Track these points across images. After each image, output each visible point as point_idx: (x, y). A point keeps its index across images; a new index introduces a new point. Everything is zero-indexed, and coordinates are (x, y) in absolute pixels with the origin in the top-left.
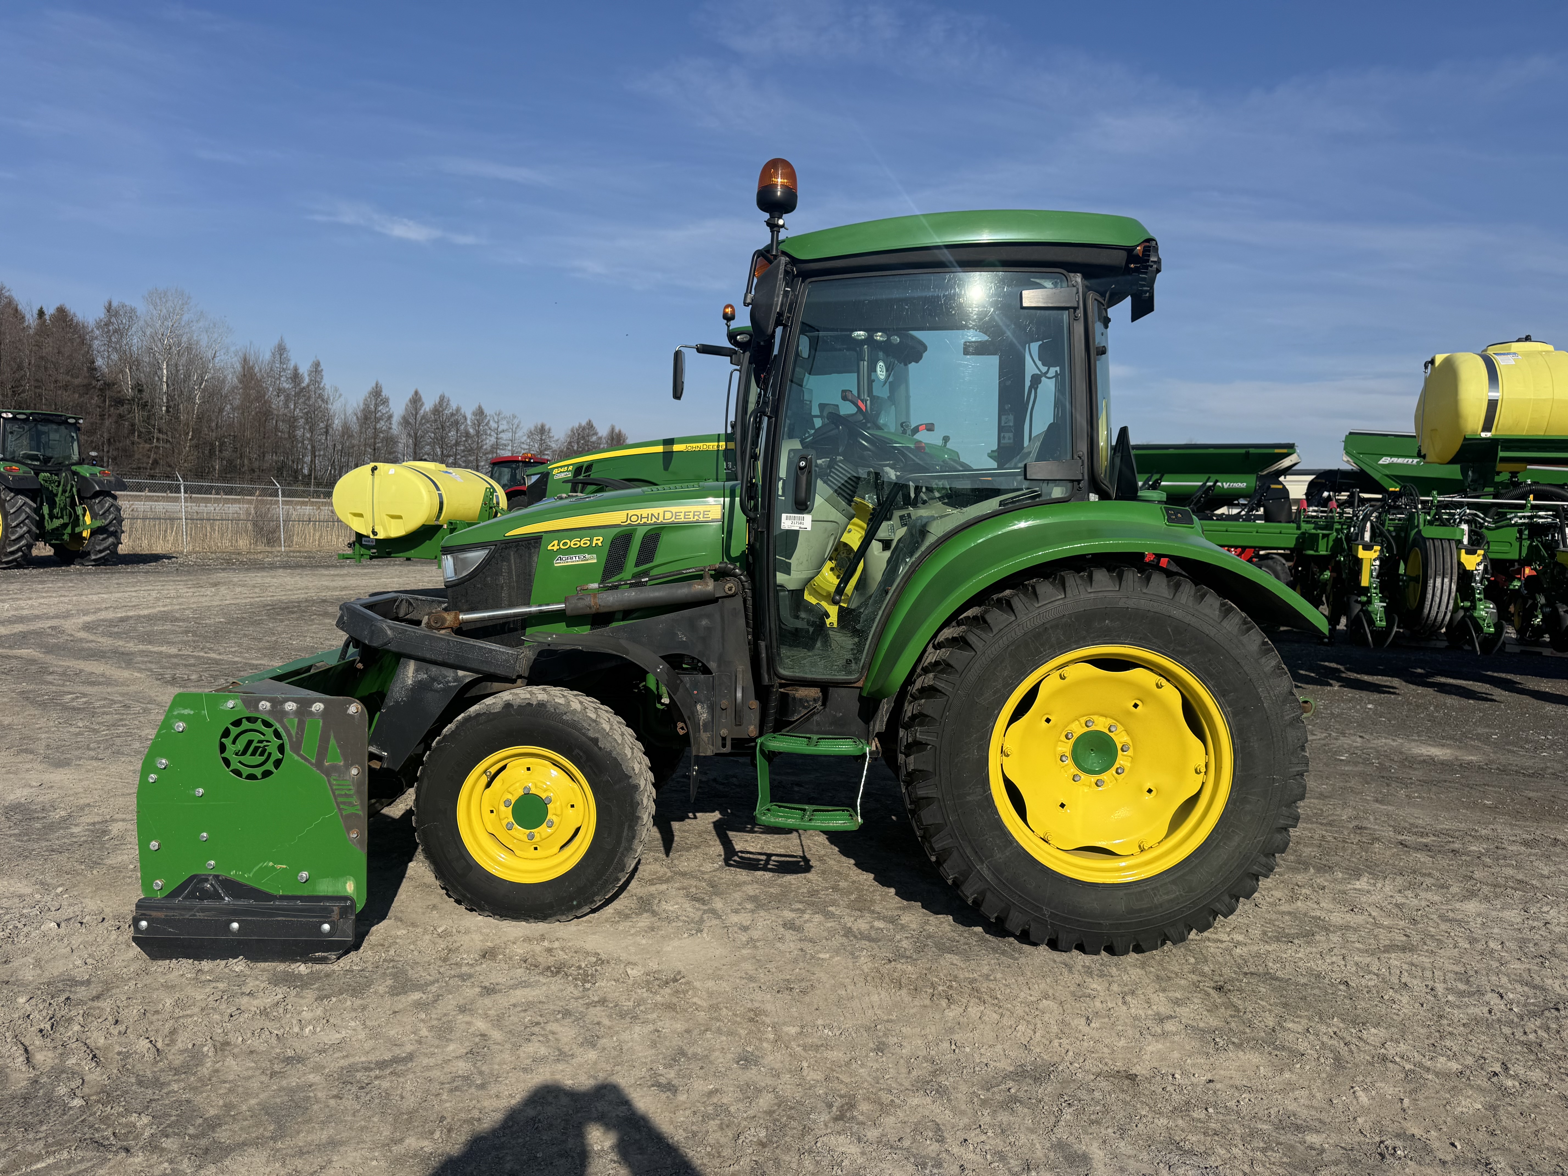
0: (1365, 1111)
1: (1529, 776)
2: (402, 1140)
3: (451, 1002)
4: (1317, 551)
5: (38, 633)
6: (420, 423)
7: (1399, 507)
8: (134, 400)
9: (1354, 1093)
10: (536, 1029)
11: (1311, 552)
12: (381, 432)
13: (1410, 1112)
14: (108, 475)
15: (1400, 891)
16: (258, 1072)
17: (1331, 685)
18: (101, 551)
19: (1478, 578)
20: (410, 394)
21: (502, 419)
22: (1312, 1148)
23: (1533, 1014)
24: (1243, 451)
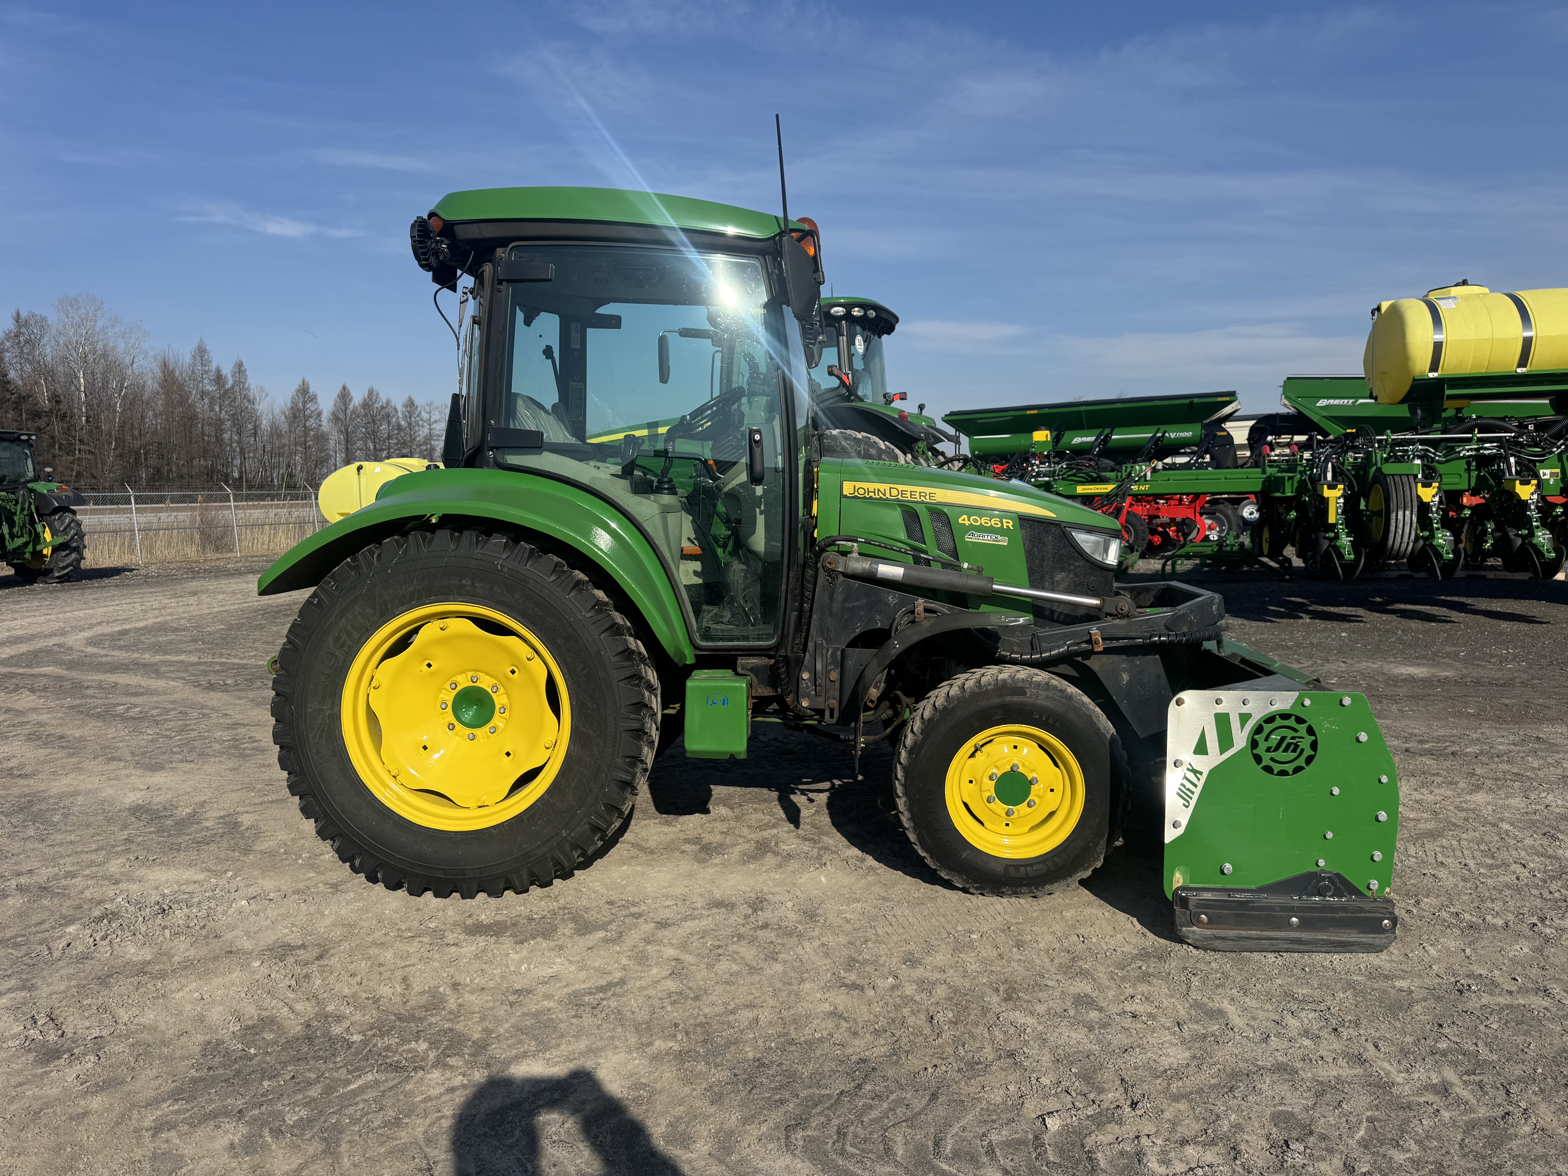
0: (1437, 960)
1: (1501, 686)
2: (650, 1044)
3: (635, 936)
4: (1283, 492)
5: (47, 651)
6: (350, 419)
7: (1357, 447)
8: (52, 412)
9: (1424, 948)
10: (720, 951)
11: (1278, 494)
12: (311, 430)
13: (1473, 958)
14: (66, 490)
15: (1416, 790)
16: (497, 1004)
17: (1301, 618)
18: (64, 568)
19: (1434, 509)
20: (338, 390)
21: (434, 409)
22: (1402, 991)
23: (1553, 878)
24: (1187, 401)
